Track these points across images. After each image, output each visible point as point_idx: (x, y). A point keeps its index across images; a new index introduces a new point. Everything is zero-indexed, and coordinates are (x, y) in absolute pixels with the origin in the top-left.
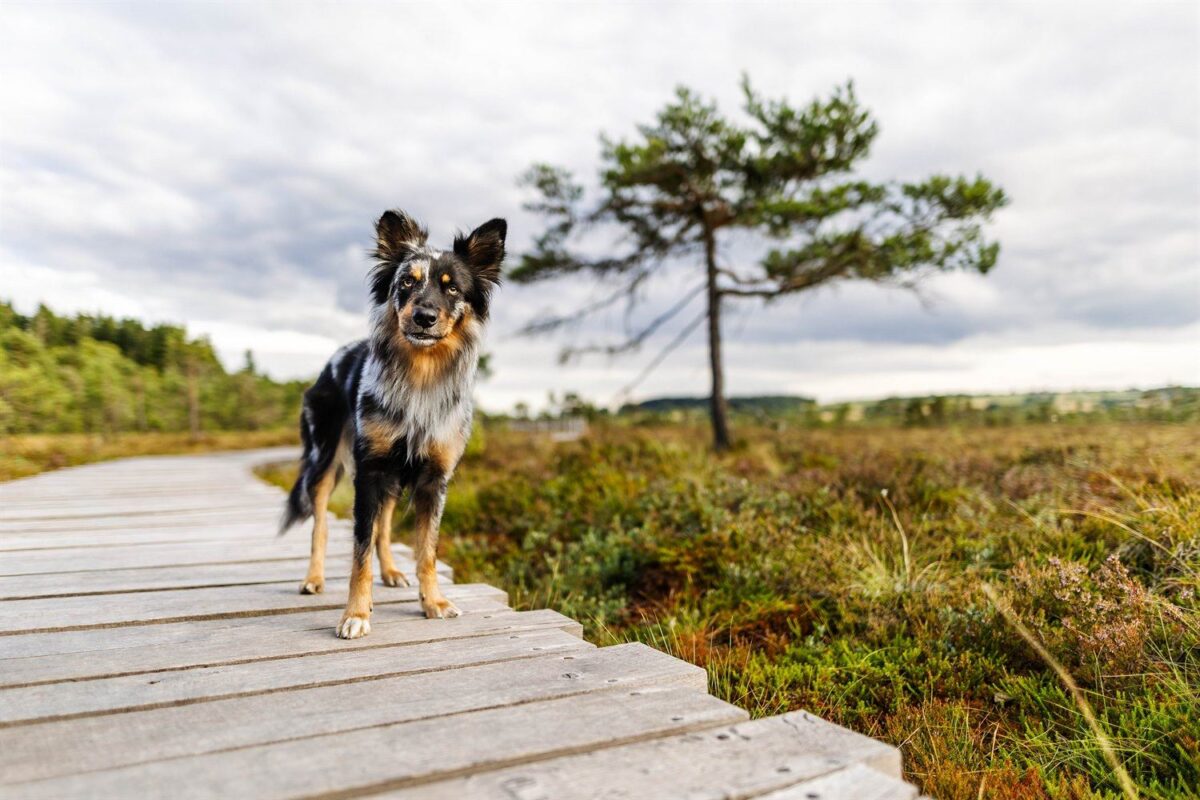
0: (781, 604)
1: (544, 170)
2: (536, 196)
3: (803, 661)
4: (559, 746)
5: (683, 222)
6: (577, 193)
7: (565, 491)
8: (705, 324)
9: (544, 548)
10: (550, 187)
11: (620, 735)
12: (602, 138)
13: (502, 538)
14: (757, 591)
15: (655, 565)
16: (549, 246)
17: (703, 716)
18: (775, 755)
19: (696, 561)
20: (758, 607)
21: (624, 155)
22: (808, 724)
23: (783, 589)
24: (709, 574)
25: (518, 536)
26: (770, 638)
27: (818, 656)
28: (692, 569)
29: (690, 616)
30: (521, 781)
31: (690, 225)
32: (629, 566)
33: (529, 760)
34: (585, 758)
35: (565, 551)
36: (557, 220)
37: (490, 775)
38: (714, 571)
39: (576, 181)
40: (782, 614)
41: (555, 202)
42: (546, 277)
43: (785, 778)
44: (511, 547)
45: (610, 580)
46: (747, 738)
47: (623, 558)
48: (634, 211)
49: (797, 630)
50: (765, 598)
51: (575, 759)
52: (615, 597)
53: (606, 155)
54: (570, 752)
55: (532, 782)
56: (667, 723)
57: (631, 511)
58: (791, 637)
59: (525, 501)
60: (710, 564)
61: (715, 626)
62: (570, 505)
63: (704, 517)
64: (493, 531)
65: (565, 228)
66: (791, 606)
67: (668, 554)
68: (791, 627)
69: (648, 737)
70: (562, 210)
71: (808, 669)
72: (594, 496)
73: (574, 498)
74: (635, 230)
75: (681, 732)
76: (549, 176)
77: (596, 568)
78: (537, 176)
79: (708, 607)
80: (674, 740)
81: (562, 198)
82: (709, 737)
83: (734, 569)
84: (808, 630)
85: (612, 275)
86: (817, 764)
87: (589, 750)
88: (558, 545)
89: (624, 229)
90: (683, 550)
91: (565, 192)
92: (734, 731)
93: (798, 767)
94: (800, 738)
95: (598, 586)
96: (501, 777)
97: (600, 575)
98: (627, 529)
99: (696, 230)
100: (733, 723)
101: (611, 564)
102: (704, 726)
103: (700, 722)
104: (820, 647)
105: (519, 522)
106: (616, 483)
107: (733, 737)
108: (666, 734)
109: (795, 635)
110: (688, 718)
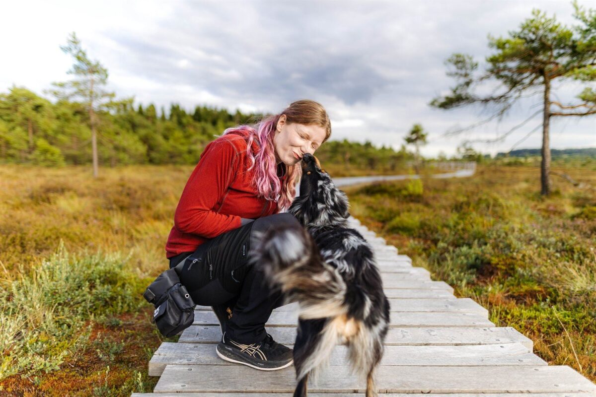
0: (536, 288)
1: (458, 56)
2: (453, 68)
3: (537, 310)
4: (441, 324)
5: (534, 76)
6: (475, 66)
7: (457, 224)
8: (541, 129)
9: (446, 250)
10: (460, 65)
11: (457, 324)
12: (489, 37)
13: (429, 242)
14: (528, 281)
15: (489, 263)
16: (458, 92)
17: (482, 323)
18: (498, 336)
19: (505, 264)
20: (524, 288)
21: (501, 45)
22: (512, 331)
23: (539, 283)
24: (510, 271)
25: (435, 242)
26: (528, 300)
27: (544, 310)
28: (504, 268)
29: (498, 286)
30: (431, 331)
31: (536, 78)
32: (478, 262)
33: (434, 326)
34: (448, 328)
35: (454, 252)
36: (462, 80)
37: (424, 328)
38: (513, 269)
39: (475, 60)
40: (535, 291)
41: (463, 72)
42: (457, 106)
43: (498, 342)
44: (433, 246)
45: (471, 267)
46: (492, 331)
47: (477, 258)
48: (506, 73)
49: (541, 298)
50: (530, 284)
51: (445, 328)
52: (472, 274)
53: (491, 45)
54: (444, 326)
55: (434, 331)
56: (471, 323)
57: (484, 236)
58: (537, 301)
59: (439, 228)
60: (512, 266)
61: (508, 291)
62: (458, 230)
63: (513, 246)
64: (426, 240)
65: (468, 84)
66: (540, 289)
67: (495, 260)
68: (538, 296)
69: (465, 326)
70: (466, 75)
71: (538, 313)
72: (469, 227)
73: (460, 227)
74: (505, 82)
75: (475, 327)
76: (461, 59)
77: (465, 261)
78: (455, 58)
79: (506, 283)
80: (472, 328)
81: (466, 69)
82: (481, 330)
83: (520, 270)
84: (544, 300)
85: (491, 103)
86: (508, 340)
87: (449, 327)
88: (451, 249)
89: (500, 82)
90: (501, 259)
91: (469, 66)
92: (489, 329)
93: (502, 340)
94: (507, 334)
95: (465, 268)
96: (427, 329)
97: (467, 264)
98: (480, 246)
99: (541, 79)
100: (489, 327)
101: (471, 261)
102: (481, 326)
103: (480, 325)
104: (546, 307)
105: (436, 236)
106: (479, 222)
107: (488, 330)
108: (470, 326)
109: (539, 300)
110: (477, 323)
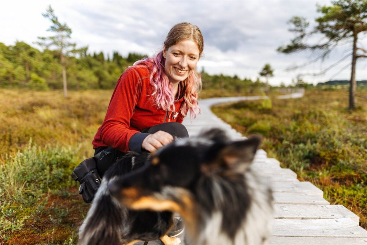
0: (353, 173)
1: (296, 18)
2: (293, 26)
3: (355, 190)
4: (290, 202)
5: (346, 31)
6: (307, 25)
7: (295, 128)
8: (350, 66)
9: (288, 146)
10: (297, 24)
11: (302, 202)
12: (317, 5)
13: (277, 141)
14: (347, 168)
15: (319, 155)
16: (296, 42)
17: (320, 202)
18: (332, 212)
19: (330, 157)
20: (345, 173)
21: (325, 10)
22: (342, 208)
23: (355, 170)
24: (334, 161)
25: (281, 140)
26: (347, 182)
27: (360, 189)
28: (329, 159)
29: (326, 172)
30: (283, 207)
31: (348, 32)
32: (311, 155)
33: (285, 204)
34: (295, 205)
35: (294, 147)
36: (299, 34)
37: (278, 205)
38: (336, 160)
39: (307, 21)
40: (352, 176)
41: (299, 28)
42: (295, 51)
43: (333, 217)
44: (280, 143)
45: (306, 157)
46: (327, 208)
47: (310, 152)
48: (328, 29)
49: (356, 181)
50: (349, 171)
51: (293, 205)
52: (307, 162)
53: (318, 11)
54: (293, 204)
55: (285, 207)
56: (312, 202)
57: (314, 137)
58: (354, 183)
59: (284, 131)
60: (335, 158)
61: (333, 176)
62: (296, 133)
63: (335, 144)
64: (275, 138)
65: (302, 37)
66: (356, 175)
67: (323, 154)
68: (354, 180)
69: (307, 204)
70: (301, 31)
71: (355, 192)
72: (304, 131)
73: (298, 130)
74: (327, 36)
75: (314, 204)
76: (298, 20)
77: (302, 154)
78: (294, 20)
79: (332, 170)
80: (313, 205)
81: (301, 26)
82: (320, 206)
83: (341, 161)
84: (359, 182)
85: (317, 50)
86: (340, 216)
87: (296, 204)
88: (292, 145)
89: (323, 35)
90: (327, 153)
91: (303, 25)
92: (325, 206)
93: (336, 215)
94: (339, 210)
95: (302, 158)
96: (280, 205)
97: (303, 156)
98: (312, 143)
99: (351, 33)
101: (306, 154)
102: (319, 204)
103: (318, 203)
104: (361, 187)
105: (282, 136)
106: (310, 127)
107: (325, 207)
108: (311, 204)
109: (355, 182)
110: (316, 202)
